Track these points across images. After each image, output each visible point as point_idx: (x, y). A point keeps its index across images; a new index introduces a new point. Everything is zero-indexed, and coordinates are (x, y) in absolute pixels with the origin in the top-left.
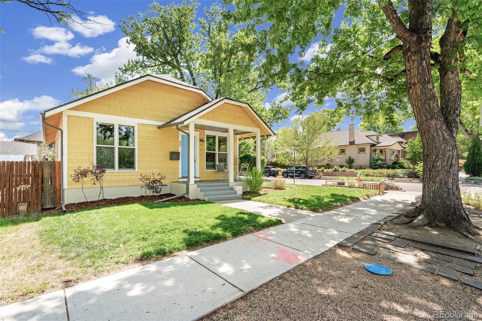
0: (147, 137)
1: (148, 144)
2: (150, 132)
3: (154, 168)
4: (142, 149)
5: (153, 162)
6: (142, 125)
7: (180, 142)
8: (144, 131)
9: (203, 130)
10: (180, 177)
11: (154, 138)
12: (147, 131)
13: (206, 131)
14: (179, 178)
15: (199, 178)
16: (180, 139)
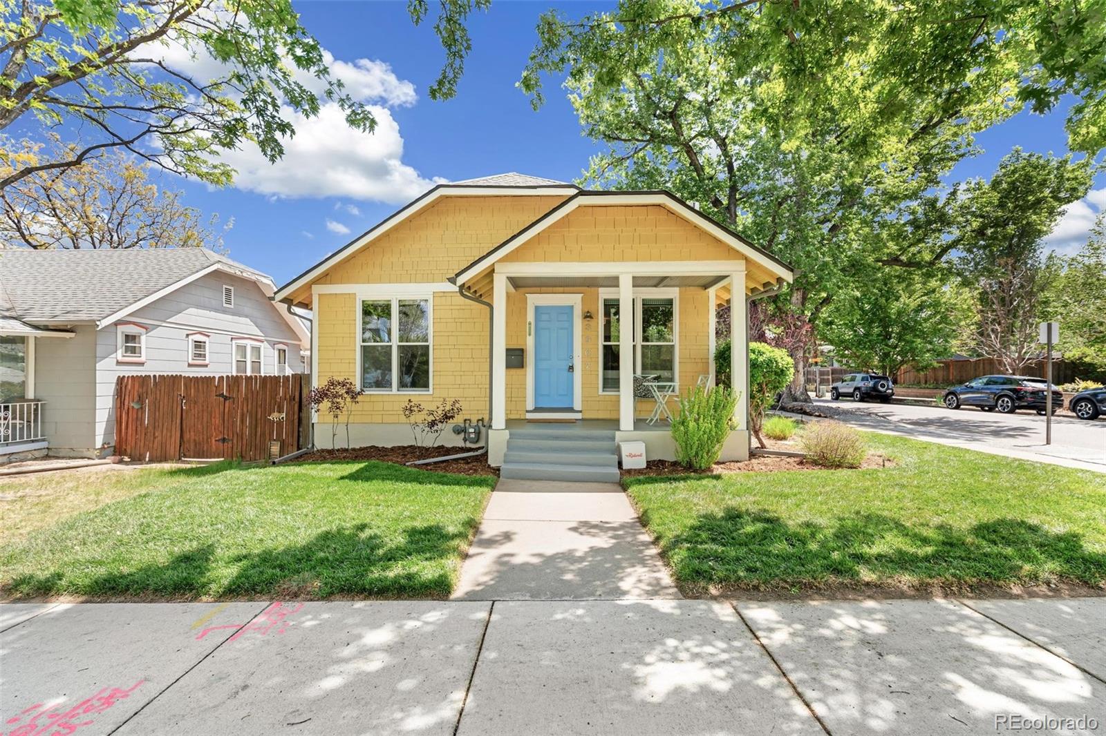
0: (453, 320)
1: (454, 334)
2: (458, 307)
3: (467, 386)
4: (442, 347)
5: (466, 373)
6: (442, 294)
7: (530, 324)
8: (448, 307)
9: (593, 289)
10: (530, 406)
11: (468, 320)
12: (453, 307)
13: (601, 290)
14: (527, 411)
15: (581, 412)
16: (531, 317)
